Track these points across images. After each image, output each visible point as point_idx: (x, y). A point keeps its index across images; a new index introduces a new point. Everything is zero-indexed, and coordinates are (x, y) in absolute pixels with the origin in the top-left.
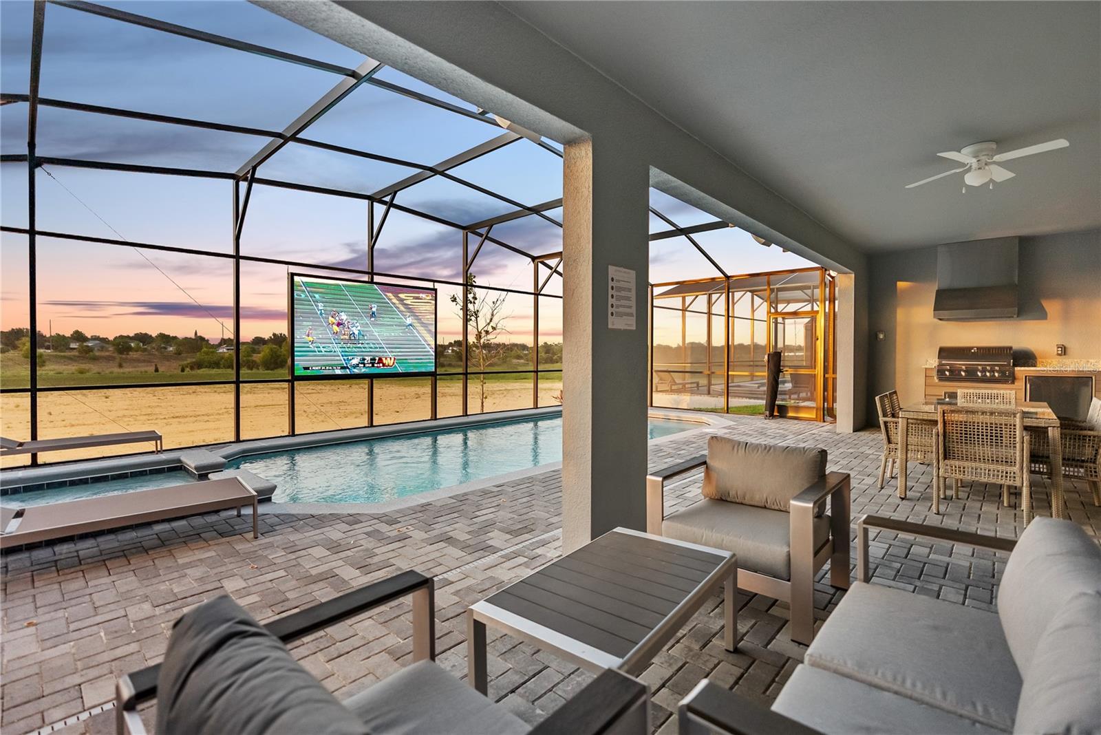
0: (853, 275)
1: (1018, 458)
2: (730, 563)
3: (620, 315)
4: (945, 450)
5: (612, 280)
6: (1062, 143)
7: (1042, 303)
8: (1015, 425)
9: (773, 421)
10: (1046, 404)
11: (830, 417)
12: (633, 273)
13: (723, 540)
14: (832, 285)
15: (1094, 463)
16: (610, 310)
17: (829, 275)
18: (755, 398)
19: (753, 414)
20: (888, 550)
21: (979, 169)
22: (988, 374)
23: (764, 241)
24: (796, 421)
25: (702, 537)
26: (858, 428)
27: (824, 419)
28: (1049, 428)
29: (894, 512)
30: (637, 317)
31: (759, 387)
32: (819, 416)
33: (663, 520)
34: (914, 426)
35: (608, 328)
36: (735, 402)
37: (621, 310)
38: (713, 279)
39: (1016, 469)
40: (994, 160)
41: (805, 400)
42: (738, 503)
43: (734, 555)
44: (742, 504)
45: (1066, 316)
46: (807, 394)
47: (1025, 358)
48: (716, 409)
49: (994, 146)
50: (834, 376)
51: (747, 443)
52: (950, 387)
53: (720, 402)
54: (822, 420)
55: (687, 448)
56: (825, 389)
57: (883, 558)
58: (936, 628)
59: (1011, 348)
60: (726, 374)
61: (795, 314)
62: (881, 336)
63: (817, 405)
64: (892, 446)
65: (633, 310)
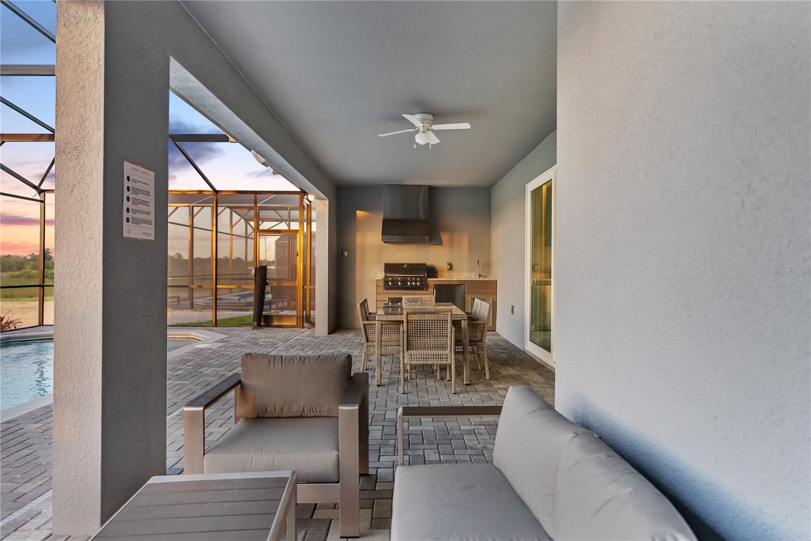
0: (327, 202)
1: (449, 344)
2: (293, 482)
3: (137, 222)
4: (408, 343)
5: (128, 179)
6: (466, 126)
7: (441, 235)
8: (447, 321)
9: (261, 330)
10: (451, 303)
11: (308, 323)
12: (152, 175)
13: (274, 460)
14: (309, 208)
15: (482, 342)
16: (125, 215)
17: (307, 199)
18: (239, 310)
19: (240, 326)
20: (383, 430)
21: (424, 132)
22: (413, 284)
23: (264, 160)
24: (280, 329)
25: (252, 461)
26: (331, 331)
27: (303, 325)
28: (462, 321)
29: (377, 398)
30: (155, 225)
31: (240, 299)
32: (299, 323)
33: (204, 454)
34: (388, 326)
35: (123, 237)
36: (223, 315)
37: (138, 215)
38: (201, 192)
39: (448, 352)
40: (432, 128)
41: (283, 309)
42: (276, 418)
43: (294, 472)
44: (279, 417)
45: (451, 244)
46: (283, 304)
47: (432, 271)
48: (201, 323)
49: (431, 117)
50: (312, 287)
51: (282, 356)
52: (395, 294)
53: (209, 315)
54: (301, 327)
55: (183, 367)
56: (304, 299)
57: (382, 439)
58: (466, 488)
59: (425, 265)
60: (214, 287)
61: (270, 232)
62: (346, 254)
63: (297, 312)
64: (370, 343)
65: (152, 217)
